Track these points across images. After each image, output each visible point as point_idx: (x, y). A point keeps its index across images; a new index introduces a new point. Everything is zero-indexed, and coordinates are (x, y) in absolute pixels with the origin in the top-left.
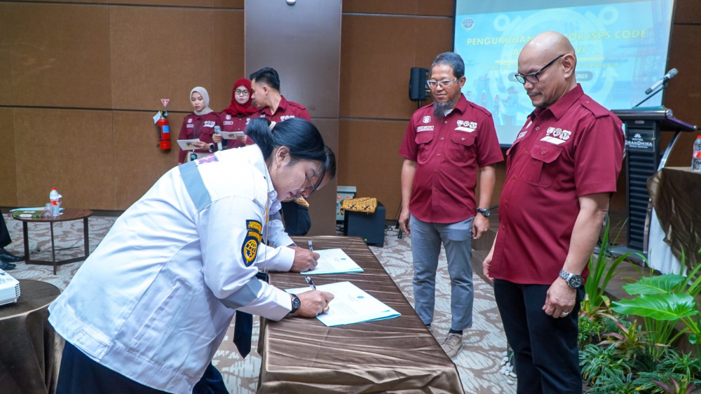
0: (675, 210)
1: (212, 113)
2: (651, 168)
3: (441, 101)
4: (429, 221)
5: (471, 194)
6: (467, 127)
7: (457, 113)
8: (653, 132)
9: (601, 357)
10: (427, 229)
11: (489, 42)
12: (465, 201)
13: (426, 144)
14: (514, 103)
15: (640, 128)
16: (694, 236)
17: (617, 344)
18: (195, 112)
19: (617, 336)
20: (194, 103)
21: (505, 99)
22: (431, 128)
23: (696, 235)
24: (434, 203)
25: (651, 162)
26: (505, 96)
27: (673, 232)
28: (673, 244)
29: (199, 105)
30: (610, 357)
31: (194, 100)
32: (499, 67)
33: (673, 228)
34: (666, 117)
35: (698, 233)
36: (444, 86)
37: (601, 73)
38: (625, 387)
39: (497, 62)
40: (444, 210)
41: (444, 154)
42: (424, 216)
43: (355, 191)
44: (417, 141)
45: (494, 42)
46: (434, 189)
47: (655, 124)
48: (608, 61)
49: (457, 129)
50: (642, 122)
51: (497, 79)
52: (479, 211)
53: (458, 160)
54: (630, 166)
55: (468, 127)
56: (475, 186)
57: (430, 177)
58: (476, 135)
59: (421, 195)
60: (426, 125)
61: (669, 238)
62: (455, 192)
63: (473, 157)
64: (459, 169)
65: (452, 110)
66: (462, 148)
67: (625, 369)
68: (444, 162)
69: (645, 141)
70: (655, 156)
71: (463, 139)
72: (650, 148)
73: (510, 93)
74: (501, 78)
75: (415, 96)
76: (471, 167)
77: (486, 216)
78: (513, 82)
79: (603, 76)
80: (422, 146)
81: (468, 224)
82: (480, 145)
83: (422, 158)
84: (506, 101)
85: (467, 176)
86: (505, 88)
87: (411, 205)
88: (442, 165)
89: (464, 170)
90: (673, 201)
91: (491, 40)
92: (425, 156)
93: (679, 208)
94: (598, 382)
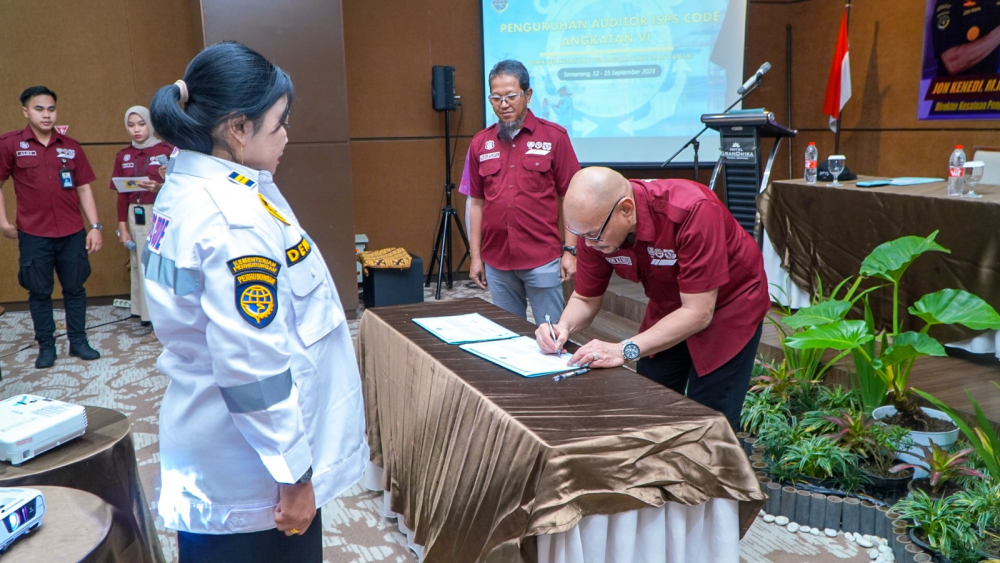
0: (791, 230)
1: (159, 145)
2: (754, 183)
3: (508, 120)
4: (508, 269)
5: (554, 230)
6: (539, 149)
7: (526, 133)
8: (754, 140)
9: (759, 402)
10: (508, 279)
11: (530, 28)
12: (550, 239)
13: (493, 175)
14: (568, 109)
15: (736, 135)
16: (816, 258)
17: (770, 387)
18: (134, 144)
19: (767, 379)
20: (132, 130)
21: (556, 103)
22: (496, 155)
23: (818, 257)
24: (512, 246)
25: (753, 175)
26: (555, 99)
27: (790, 256)
28: (792, 269)
29: (141, 133)
30: (768, 401)
31: (131, 125)
32: (544, 62)
33: (790, 251)
34: (768, 121)
35: (820, 254)
36: (511, 101)
37: (671, 67)
38: (793, 431)
39: (542, 54)
40: (524, 253)
41: (517, 185)
42: (501, 263)
43: (366, 240)
44: (481, 172)
45: (537, 28)
46: (510, 229)
47: (755, 130)
48: (679, 52)
49: (528, 153)
50: (741, 128)
51: (543, 78)
52: (566, 249)
53: (535, 190)
54: (728, 182)
55: (541, 149)
56: (558, 219)
57: (503, 216)
58: (552, 158)
59: (493, 239)
60: (490, 153)
61: (786, 262)
62: (536, 230)
63: (551, 185)
64: (537, 202)
65: (519, 130)
66: (538, 175)
67: (785, 413)
68: (519, 194)
69: (744, 151)
70: (757, 168)
71: (537, 164)
72: (751, 159)
73: (561, 95)
74: (548, 76)
75: (441, 105)
76: (550, 197)
77: (574, 255)
78: (565, 81)
79: (674, 70)
80: (489, 179)
81: (556, 266)
82: (558, 169)
83: (490, 194)
84: (557, 107)
85: (546, 208)
86: (555, 89)
87: (484, 253)
88: (517, 198)
89: (543, 202)
90: (787, 220)
91: (532, 26)
92: (494, 189)
93: (796, 228)
94: (761, 431)
